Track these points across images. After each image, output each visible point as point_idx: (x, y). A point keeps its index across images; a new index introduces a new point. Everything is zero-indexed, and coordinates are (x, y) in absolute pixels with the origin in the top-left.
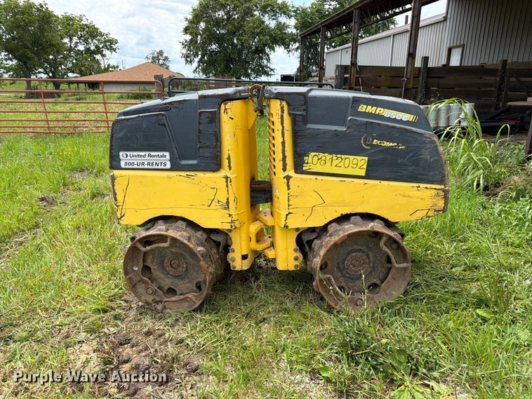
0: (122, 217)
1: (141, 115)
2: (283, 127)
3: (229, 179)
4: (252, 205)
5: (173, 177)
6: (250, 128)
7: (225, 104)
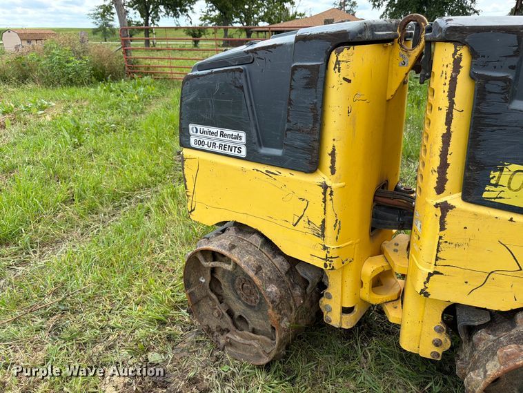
0: (192, 211)
1: (215, 70)
2: (452, 103)
3: (329, 190)
4: (372, 229)
5: (250, 170)
6: (389, 97)
7: (338, 53)
